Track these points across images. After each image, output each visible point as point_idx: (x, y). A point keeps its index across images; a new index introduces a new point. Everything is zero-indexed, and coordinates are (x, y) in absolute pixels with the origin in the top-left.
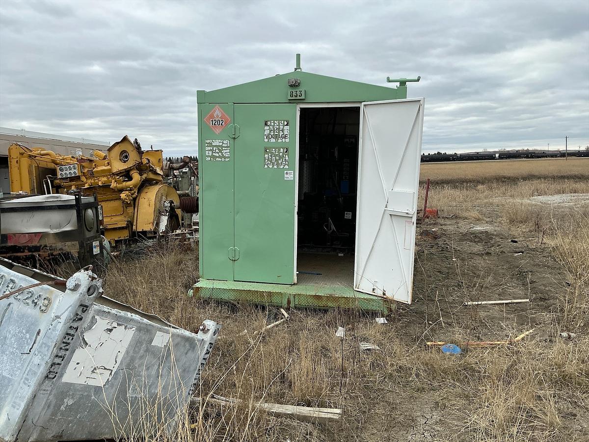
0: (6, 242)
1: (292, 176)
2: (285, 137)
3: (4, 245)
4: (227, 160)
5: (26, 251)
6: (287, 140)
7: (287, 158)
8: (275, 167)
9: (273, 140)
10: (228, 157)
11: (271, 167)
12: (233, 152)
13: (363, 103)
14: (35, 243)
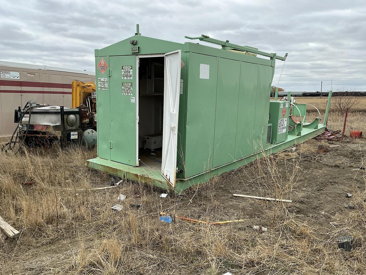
0: (33, 129)
1: (134, 100)
2: (131, 76)
3: (32, 130)
4: (107, 89)
5: (41, 134)
6: (132, 78)
7: (132, 89)
8: (127, 94)
9: (125, 78)
10: (107, 88)
11: (125, 94)
12: (109, 85)
13: (165, 54)
14: (44, 130)
